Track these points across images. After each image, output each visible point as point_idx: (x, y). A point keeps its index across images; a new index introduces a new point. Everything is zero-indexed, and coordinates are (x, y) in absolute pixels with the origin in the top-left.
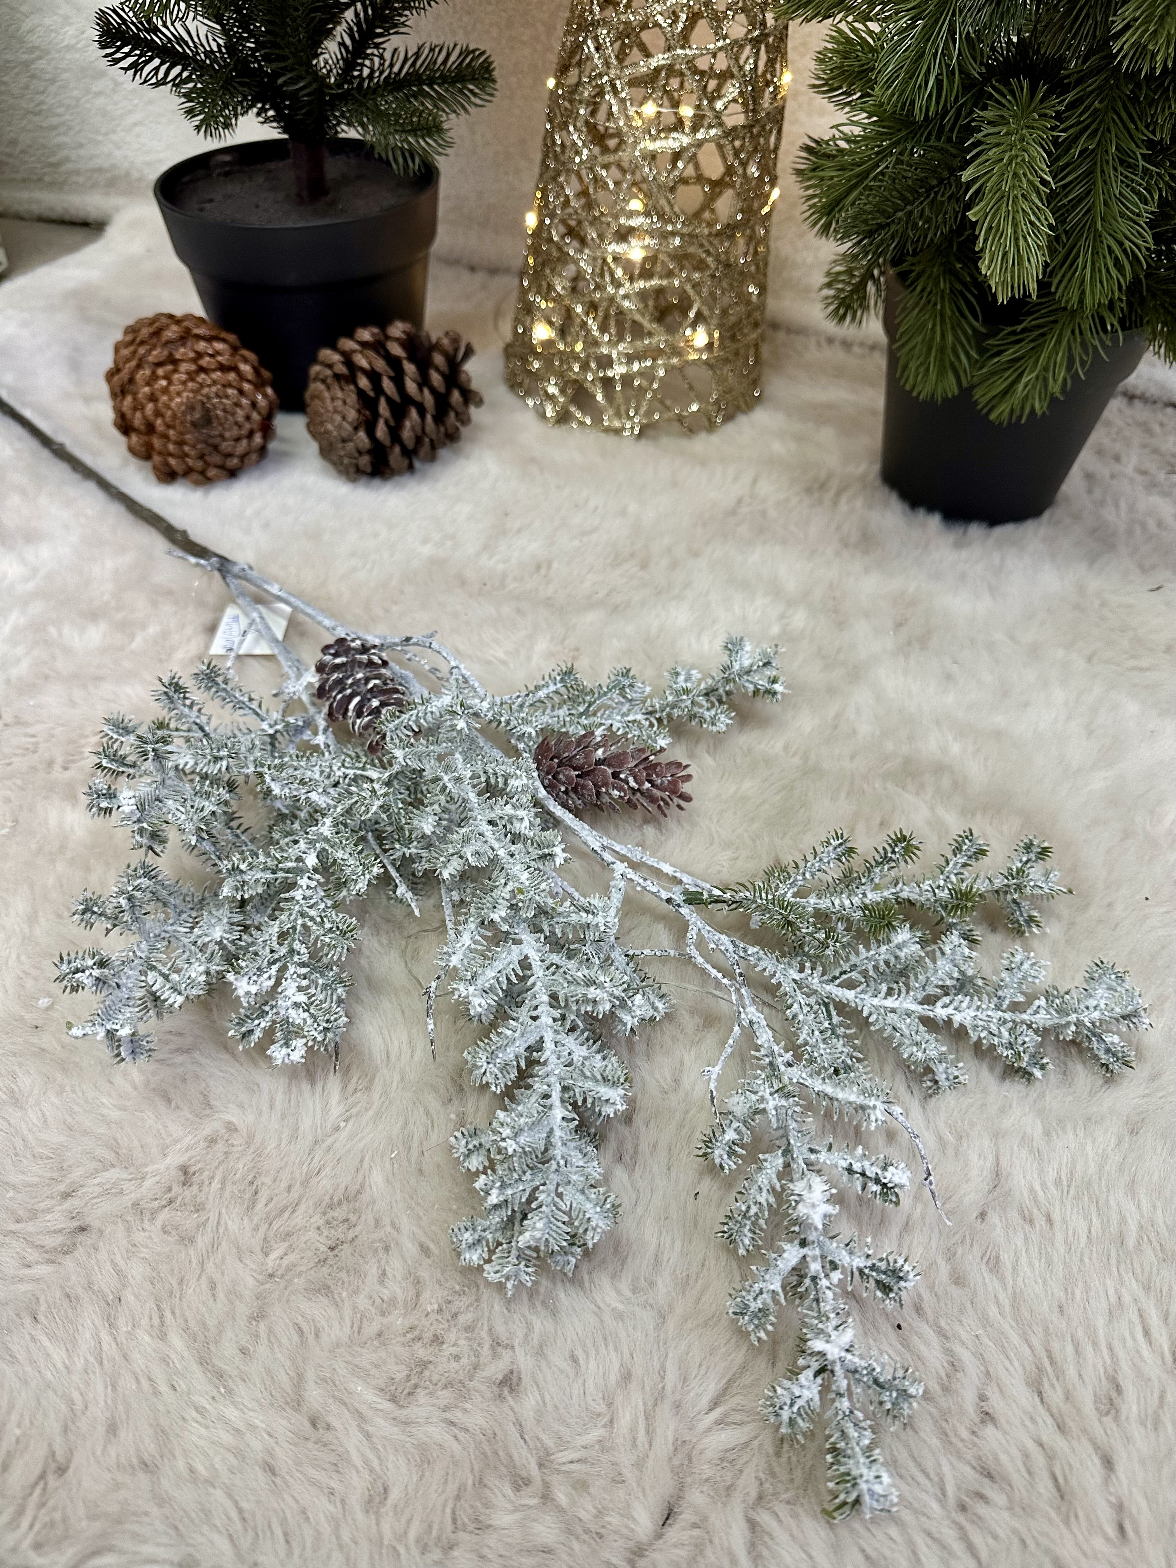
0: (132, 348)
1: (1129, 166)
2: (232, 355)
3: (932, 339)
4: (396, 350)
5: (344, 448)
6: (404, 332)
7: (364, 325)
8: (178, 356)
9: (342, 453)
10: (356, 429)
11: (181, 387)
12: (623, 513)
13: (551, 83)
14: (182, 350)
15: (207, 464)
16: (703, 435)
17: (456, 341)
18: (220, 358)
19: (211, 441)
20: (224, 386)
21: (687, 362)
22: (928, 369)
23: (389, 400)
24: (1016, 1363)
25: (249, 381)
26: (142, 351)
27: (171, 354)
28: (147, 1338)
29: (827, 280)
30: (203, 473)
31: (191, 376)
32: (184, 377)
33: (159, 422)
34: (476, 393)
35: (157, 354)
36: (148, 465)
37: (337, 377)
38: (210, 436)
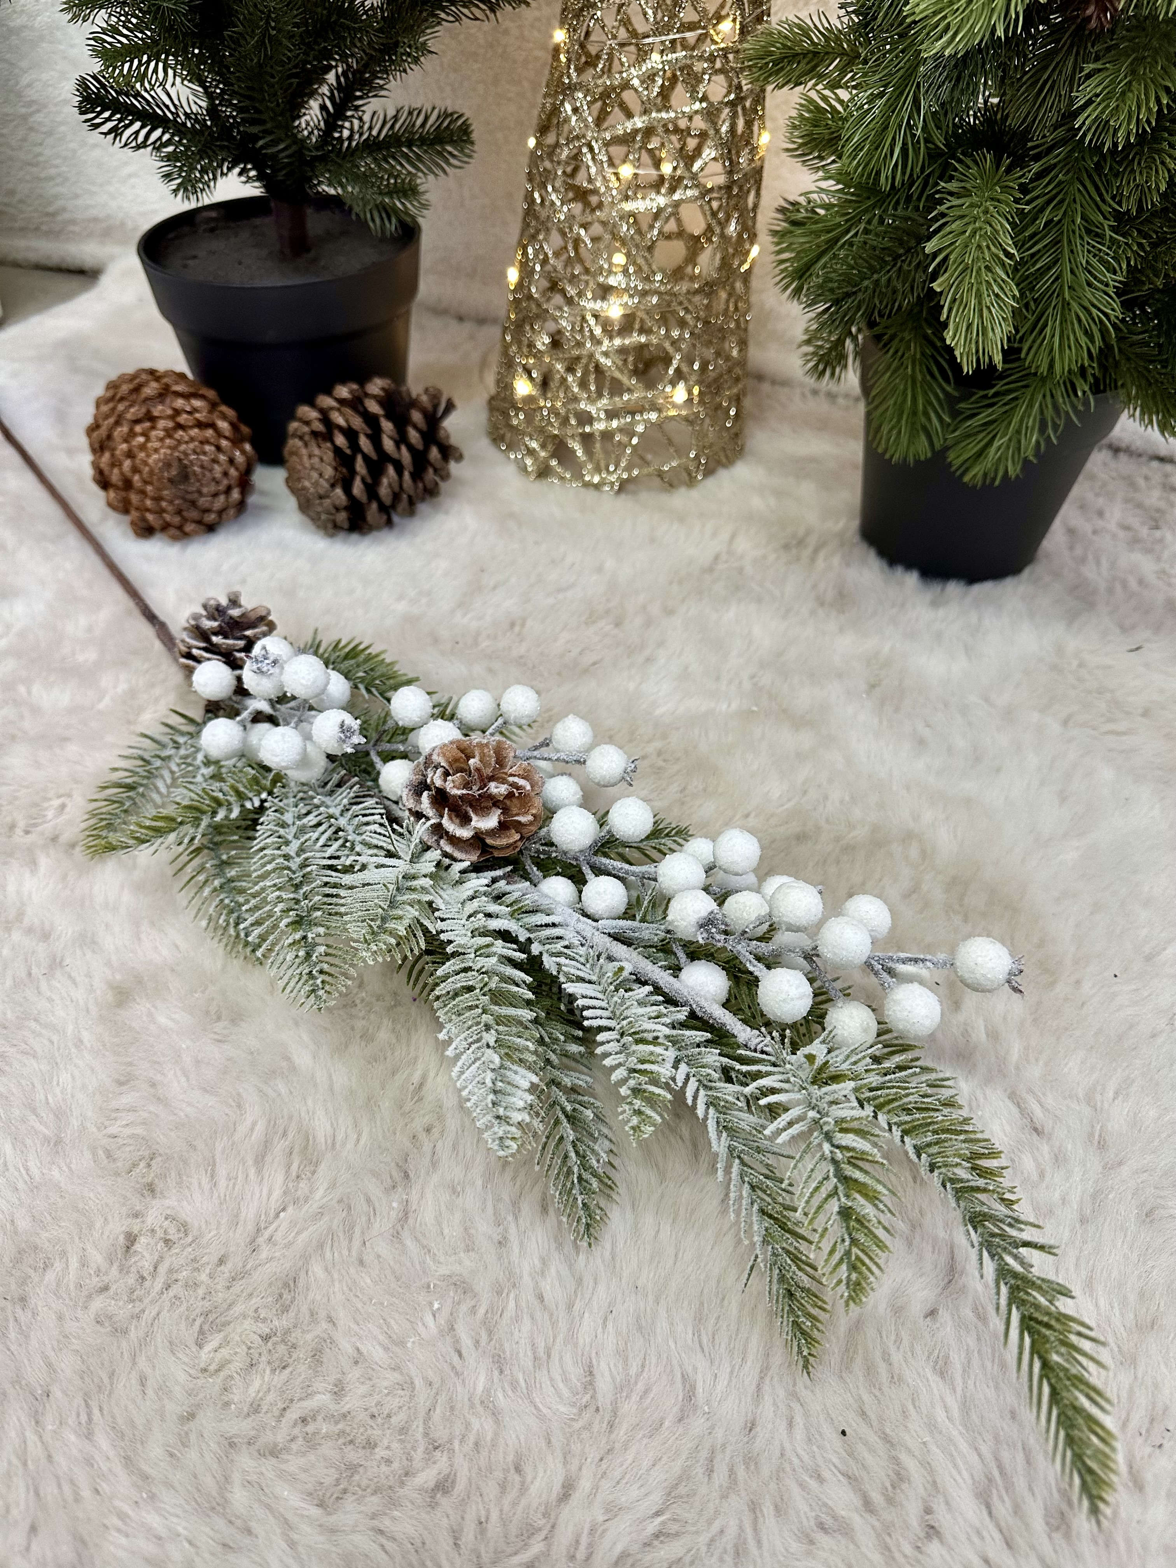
0: (111, 405)
1: (1097, 235)
2: (210, 412)
3: (904, 401)
4: (374, 407)
5: (321, 504)
6: (383, 389)
7: (343, 382)
8: (156, 414)
9: (319, 509)
10: (333, 486)
11: (157, 444)
12: (600, 570)
13: (532, 142)
14: (160, 407)
15: (185, 520)
16: (683, 491)
17: (435, 397)
18: (197, 415)
19: (189, 497)
20: (202, 443)
21: (666, 418)
22: (900, 432)
23: (366, 458)
24: (964, 1472)
25: (226, 438)
26: (121, 407)
27: (149, 412)
28: (73, 1438)
29: (806, 337)
30: (180, 528)
31: (169, 433)
32: (161, 434)
33: (136, 478)
34: (456, 449)
35: (134, 412)
36: (127, 519)
37: (315, 434)
38: (187, 492)
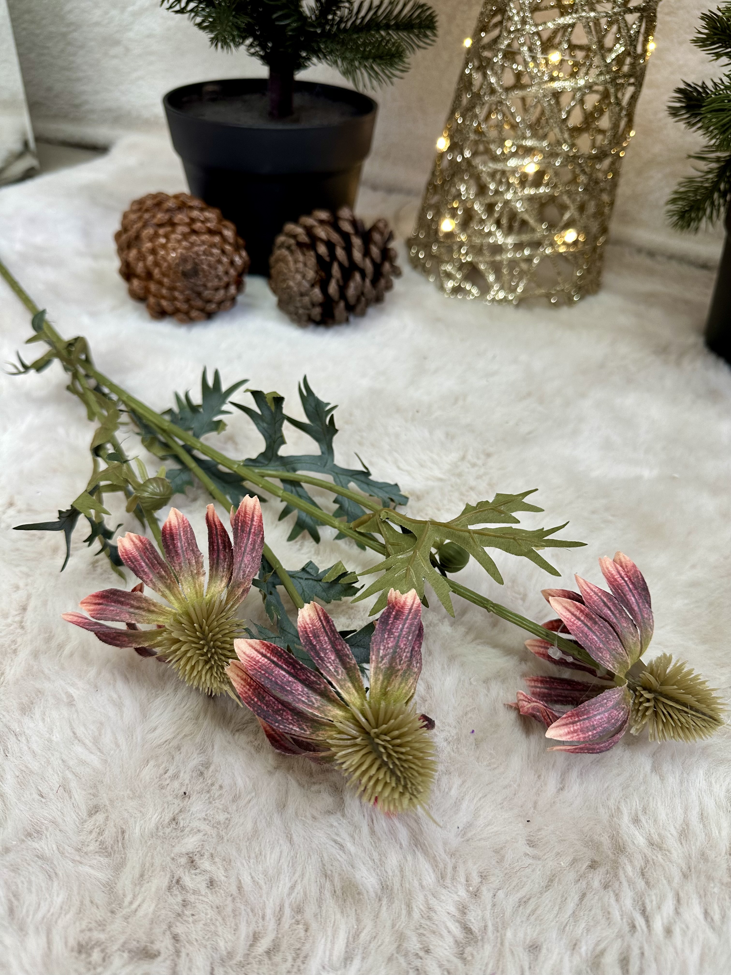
2: (218, 223)
5: (301, 301)
7: (318, 209)
8: (176, 220)
9: (298, 305)
10: (313, 286)
11: (177, 245)
13: (468, 43)
14: (179, 216)
15: (191, 307)
16: (563, 309)
17: (384, 225)
18: (209, 224)
19: (196, 289)
20: (210, 246)
21: (557, 252)
25: (230, 244)
26: (147, 216)
27: (170, 219)
29: (671, 198)
30: (187, 313)
31: (185, 236)
32: (179, 237)
33: (157, 271)
34: (397, 268)
35: (161, 216)
36: (144, 305)
37: (300, 245)
38: (196, 285)
